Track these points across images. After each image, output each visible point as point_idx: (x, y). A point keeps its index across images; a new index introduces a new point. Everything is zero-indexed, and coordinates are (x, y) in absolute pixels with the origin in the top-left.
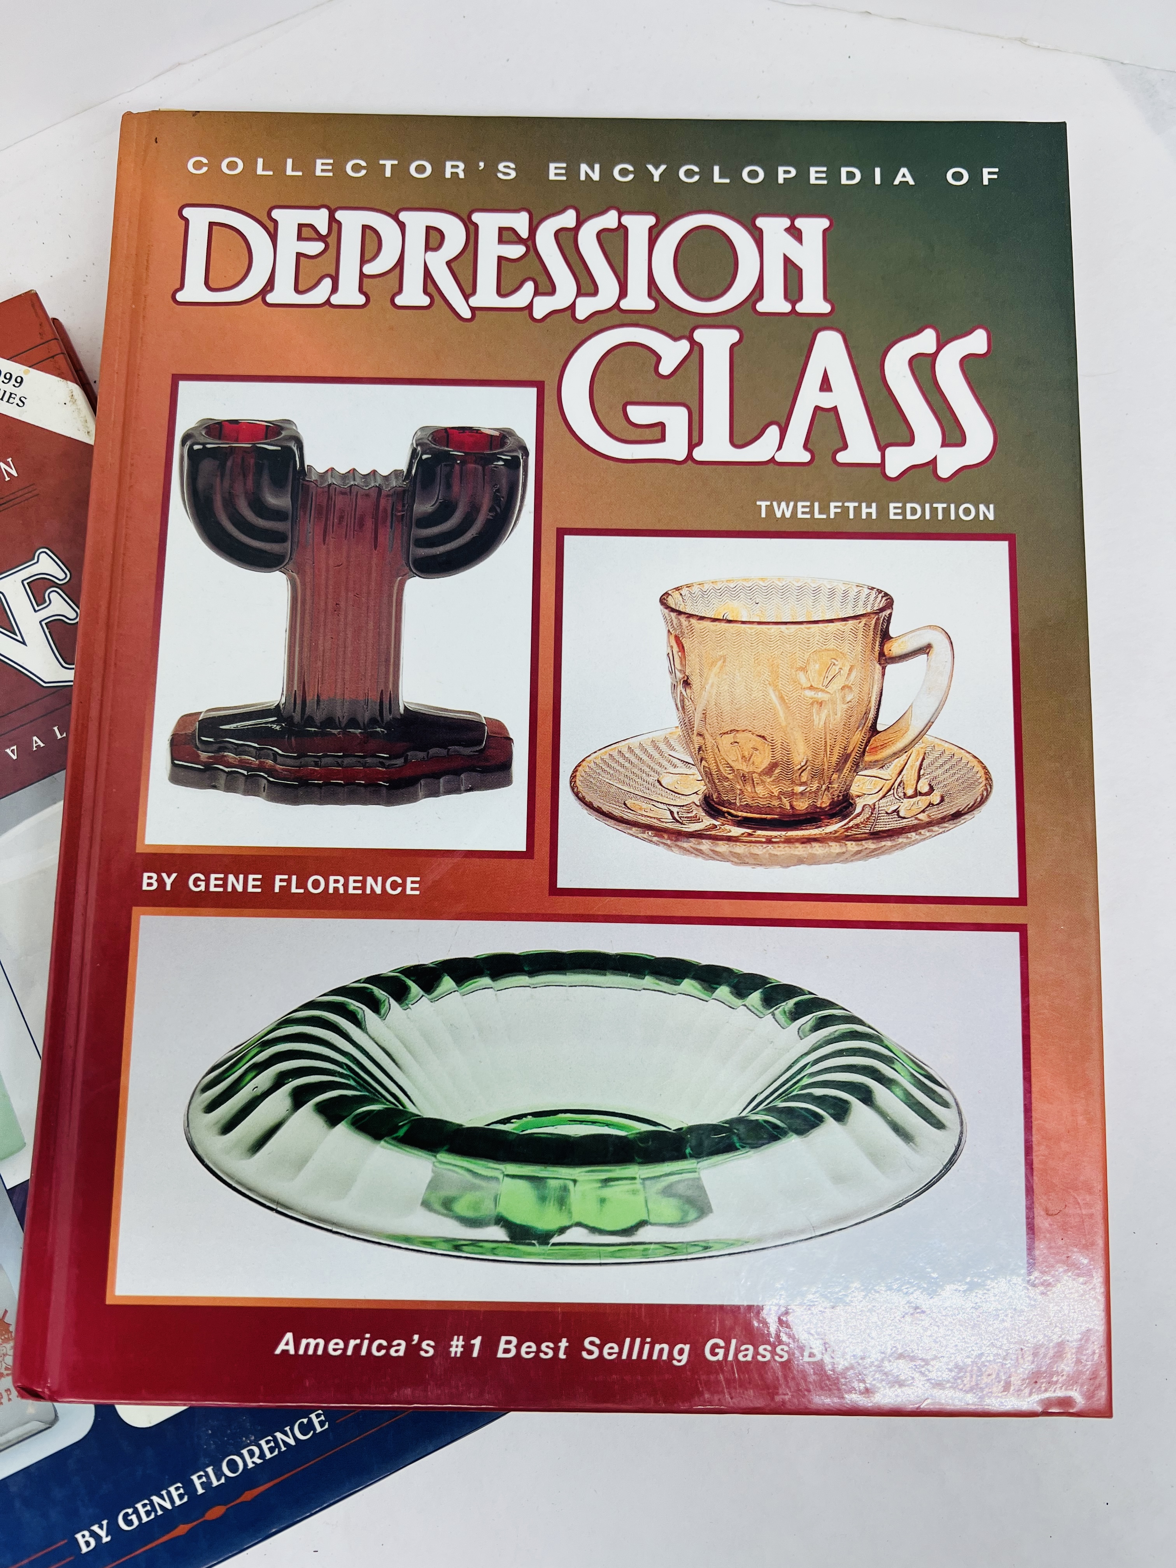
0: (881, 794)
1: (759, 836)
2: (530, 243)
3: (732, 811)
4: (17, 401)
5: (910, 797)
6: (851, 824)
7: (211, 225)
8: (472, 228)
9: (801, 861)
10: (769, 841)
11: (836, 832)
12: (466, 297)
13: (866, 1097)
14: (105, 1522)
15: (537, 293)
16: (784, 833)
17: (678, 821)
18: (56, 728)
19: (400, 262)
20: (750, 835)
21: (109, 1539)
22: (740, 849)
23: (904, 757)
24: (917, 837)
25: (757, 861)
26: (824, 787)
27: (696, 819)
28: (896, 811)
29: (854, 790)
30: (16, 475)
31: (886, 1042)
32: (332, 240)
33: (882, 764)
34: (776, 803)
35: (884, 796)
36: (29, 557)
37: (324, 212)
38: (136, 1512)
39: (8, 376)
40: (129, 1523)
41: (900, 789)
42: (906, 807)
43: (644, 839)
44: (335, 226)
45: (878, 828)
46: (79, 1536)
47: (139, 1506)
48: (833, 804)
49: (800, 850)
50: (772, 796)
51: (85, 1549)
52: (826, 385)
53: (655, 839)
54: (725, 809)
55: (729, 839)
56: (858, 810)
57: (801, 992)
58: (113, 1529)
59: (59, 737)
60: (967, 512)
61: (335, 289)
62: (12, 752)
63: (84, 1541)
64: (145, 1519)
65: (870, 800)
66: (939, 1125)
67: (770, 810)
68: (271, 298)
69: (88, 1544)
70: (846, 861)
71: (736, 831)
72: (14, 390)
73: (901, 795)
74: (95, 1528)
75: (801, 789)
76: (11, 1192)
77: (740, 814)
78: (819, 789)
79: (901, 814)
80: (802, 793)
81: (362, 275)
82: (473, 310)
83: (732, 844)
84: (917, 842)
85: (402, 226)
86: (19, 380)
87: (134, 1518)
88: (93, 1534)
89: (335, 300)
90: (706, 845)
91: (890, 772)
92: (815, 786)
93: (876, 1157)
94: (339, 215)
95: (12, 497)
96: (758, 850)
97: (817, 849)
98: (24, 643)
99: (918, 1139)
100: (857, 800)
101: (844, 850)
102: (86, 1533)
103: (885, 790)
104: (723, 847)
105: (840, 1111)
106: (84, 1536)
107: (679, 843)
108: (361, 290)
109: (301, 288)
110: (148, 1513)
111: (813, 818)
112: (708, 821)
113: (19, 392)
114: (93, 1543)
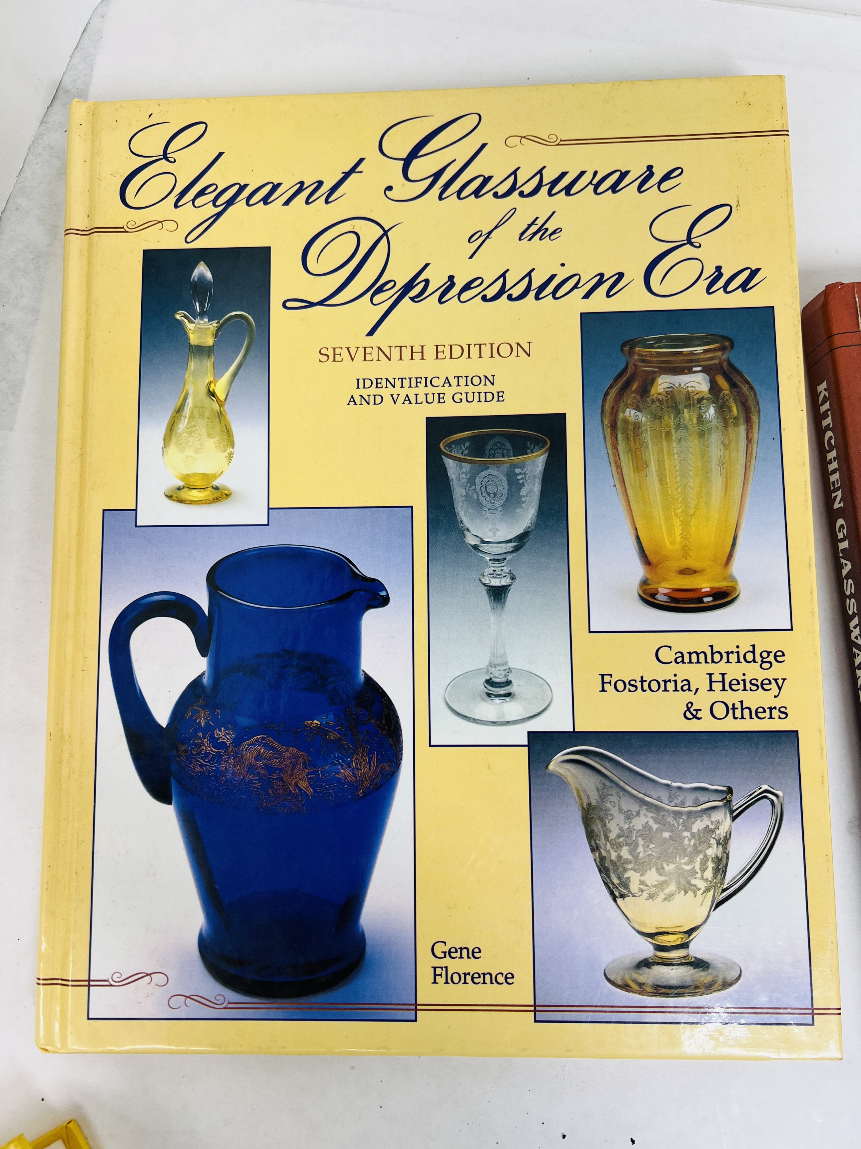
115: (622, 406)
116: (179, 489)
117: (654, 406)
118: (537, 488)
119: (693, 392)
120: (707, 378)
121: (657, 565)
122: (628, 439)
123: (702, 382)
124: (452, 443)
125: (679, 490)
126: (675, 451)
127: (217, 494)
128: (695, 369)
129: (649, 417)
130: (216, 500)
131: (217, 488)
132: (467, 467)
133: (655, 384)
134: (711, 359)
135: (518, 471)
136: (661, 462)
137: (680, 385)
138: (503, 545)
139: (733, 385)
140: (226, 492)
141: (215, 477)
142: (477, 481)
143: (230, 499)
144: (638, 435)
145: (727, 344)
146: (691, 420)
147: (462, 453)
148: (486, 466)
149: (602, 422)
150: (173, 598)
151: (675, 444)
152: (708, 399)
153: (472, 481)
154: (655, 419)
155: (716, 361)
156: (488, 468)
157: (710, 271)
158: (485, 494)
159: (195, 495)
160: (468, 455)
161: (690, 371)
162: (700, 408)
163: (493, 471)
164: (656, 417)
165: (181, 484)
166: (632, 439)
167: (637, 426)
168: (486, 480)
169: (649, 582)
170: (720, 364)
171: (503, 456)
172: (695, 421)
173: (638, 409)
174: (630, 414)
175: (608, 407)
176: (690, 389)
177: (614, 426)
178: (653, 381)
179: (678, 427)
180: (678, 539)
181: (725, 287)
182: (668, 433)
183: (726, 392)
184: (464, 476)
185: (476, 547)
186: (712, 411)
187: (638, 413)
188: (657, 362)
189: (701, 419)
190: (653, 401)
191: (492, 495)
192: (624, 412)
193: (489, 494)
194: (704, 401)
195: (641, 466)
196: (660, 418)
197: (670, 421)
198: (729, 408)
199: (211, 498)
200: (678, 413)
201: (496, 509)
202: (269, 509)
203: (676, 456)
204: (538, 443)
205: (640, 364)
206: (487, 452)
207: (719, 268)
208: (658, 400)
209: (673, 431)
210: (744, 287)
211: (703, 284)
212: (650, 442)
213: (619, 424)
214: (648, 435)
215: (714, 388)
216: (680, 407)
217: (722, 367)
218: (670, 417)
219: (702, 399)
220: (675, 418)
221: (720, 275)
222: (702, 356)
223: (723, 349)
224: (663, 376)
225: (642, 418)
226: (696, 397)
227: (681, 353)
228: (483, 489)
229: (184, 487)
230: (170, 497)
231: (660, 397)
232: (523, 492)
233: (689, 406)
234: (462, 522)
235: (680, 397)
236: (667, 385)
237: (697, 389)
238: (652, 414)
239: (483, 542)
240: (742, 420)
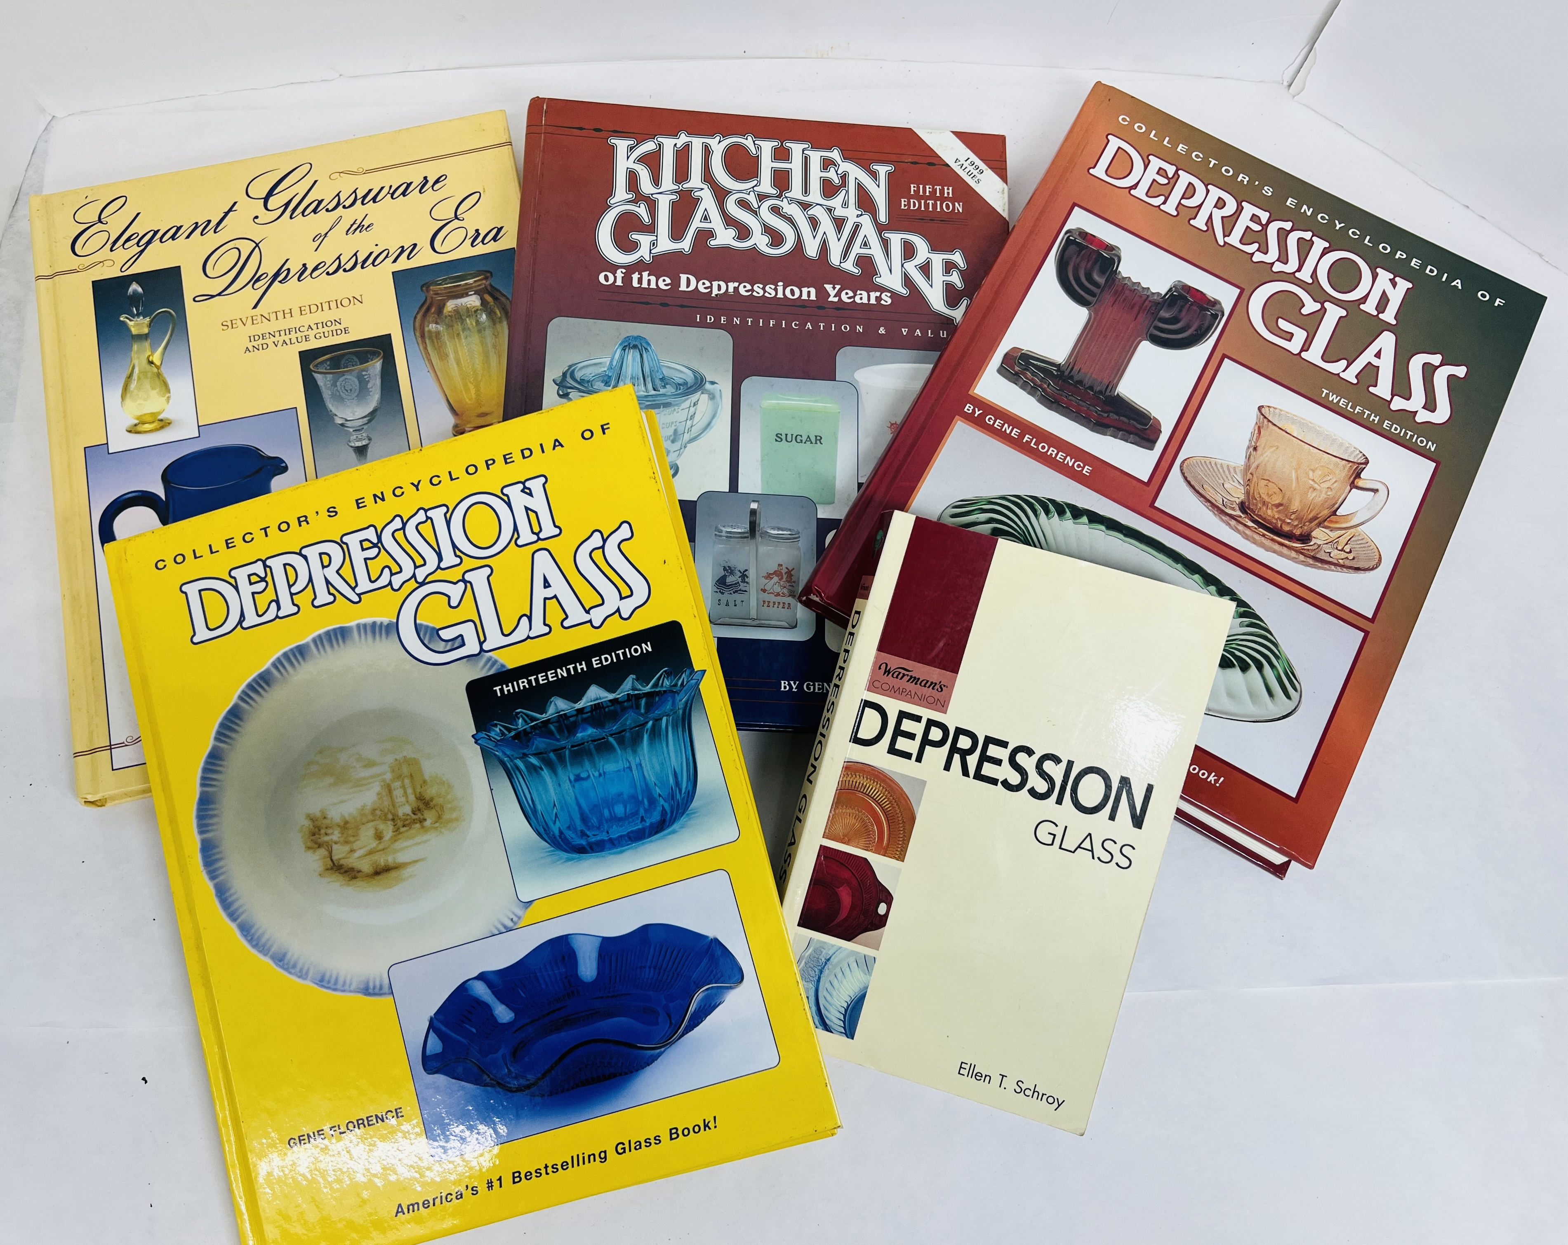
0: (1325, 542)
1: (1260, 531)
2: (1265, 227)
3: (1252, 515)
4: (976, 180)
5: (1339, 550)
6: (1305, 548)
7: (1119, 148)
8: (1240, 208)
9: (1274, 552)
10: (1264, 535)
11: (1297, 547)
12: (1224, 236)
13: (1260, 667)
14: (797, 682)
15: (1258, 250)
16: (1272, 536)
17: (1224, 505)
18: (930, 331)
19: (1200, 206)
20: (1256, 528)
21: (796, 690)
22: (1248, 532)
23: (1344, 532)
24: (1335, 569)
25: (1255, 542)
26: (1300, 526)
27: (1233, 509)
28: (1330, 553)
29: (1314, 534)
30: (961, 211)
31: (1279, 649)
32: (1172, 181)
33: (1332, 529)
34: (1274, 521)
35: (1326, 544)
36: (951, 250)
37: (1174, 168)
38: (814, 685)
39: (977, 167)
40: (809, 689)
41: (1335, 545)
42: (1334, 553)
43: (1205, 505)
44: (1176, 176)
45: (1318, 556)
46: (783, 682)
47: (817, 684)
48: (1301, 535)
49: (1277, 547)
50: (1273, 517)
51: (783, 689)
52: (1378, 355)
53: (1210, 508)
54: (1249, 512)
55: (1245, 525)
56: (1311, 543)
57: (1249, 607)
58: (800, 687)
59: (929, 335)
60: (1422, 442)
61: (1164, 203)
62: (905, 331)
63: (784, 685)
64: (817, 691)
65: (1319, 542)
66: (1288, 696)
67: (1271, 523)
68: (1132, 192)
69: (785, 687)
70: (1296, 562)
71: (1250, 524)
72: (977, 174)
73: (1335, 547)
74: (792, 682)
75: (1289, 521)
76: (819, 520)
77: (1255, 517)
78: (1297, 525)
79: (1331, 555)
80: (1289, 523)
81: (1180, 203)
82: (1225, 243)
83: (1246, 528)
84: (1333, 571)
85: (1208, 191)
86: (981, 171)
87: (812, 687)
88: (789, 685)
89: (1162, 207)
90: (1233, 522)
91: (1334, 535)
92: (1296, 523)
93: (1252, 694)
94: (1180, 172)
95: (955, 220)
96: (1257, 537)
97: (1285, 551)
98: (931, 286)
99: (1275, 698)
100: (1313, 539)
101: (1297, 557)
102: (787, 683)
103: (1328, 541)
104: (1240, 527)
105: (1244, 668)
106: (785, 683)
107: (1221, 515)
108: (1176, 209)
109: (1149, 194)
110: (819, 689)
111: (1290, 536)
112: (1238, 513)
113: (979, 176)
114: (788, 688)
115: (426, 323)
116: (136, 425)
117: (447, 320)
118: (378, 381)
119: (470, 307)
120: (479, 297)
121: (462, 414)
122: (433, 341)
123: (476, 300)
124: (318, 364)
125: (470, 367)
126: (464, 344)
127: (162, 424)
128: (470, 293)
129: (445, 327)
130: (162, 427)
131: (161, 420)
132: (329, 376)
133: (446, 306)
134: (479, 285)
135: (364, 373)
136: (456, 352)
137: (462, 304)
138: (361, 420)
139: (495, 299)
140: (169, 422)
141: (159, 413)
142: (338, 384)
143: (171, 425)
144: (439, 339)
145: (489, 275)
146: (472, 324)
147: (326, 369)
148: (343, 374)
149: (415, 335)
150: (140, 494)
151: (463, 340)
152: (481, 310)
153: (334, 384)
154: (449, 327)
155: (483, 286)
156: (344, 375)
157: (471, 233)
158: (345, 391)
159: (147, 427)
160: (330, 369)
161: (467, 295)
162: (476, 316)
163: (347, 376)
164: (449, 326)
165: (136, 422)
166: (436, 342)
167: (438, 333)
168: (344, 382)
169: (459, 426)
170: (486, 287)
171: (353, 366)
172: (474, 324)
173: (437, 323)
174: (433, 327)
175: (417, 324)
176: (468, 306)
177: (423, 336)
178: (444, 305)
179: (464, 330)
180: (474, 396)
181: (483, 241)
182: (458, 335)
183: (492, 304)
184: (329, 383)
185: (342, 425)
186: (484, 316)
187: (438, 326)
188: (445, 293)
189: (478, 322)
190: (446, 317)
191: (349, 391)
192: (428, 326)
193: (347, 391)
194: (479, 312)
195: (444, 357)
196: (452, 326)
197: (458, 327)
198: (495, 313)
199: (158, 427)
200: (463, 321)
201: (353, 399)
202: (199, 426)
203: (465, 347)
204: (375, 354)
205: (434, 296)
206: (342, 366)
207: (477, 231)
208: (449, 316)
209: (461, 332)
210: (495, 239)
211: (468, 242)
212: (447, 342)
213: (426, 335)
214: (445, 337)
215: (484, 302)
216: (463, 318)
217: (487, 290)
218: (458, 325)
219: (477, 310)
220: (461, 325)
221: (479, 234)
222: (474, 285)
223: (486, 278)
224: (450, 301)
225: (440, 328)
226: (473, 310)
227: (460, 285)
228: (343, 388)
229: (139, 423)
230: (130, 431)
231: (450, 314)
232: (369, 385)
233: (469, 316)
234: (331, 411)
235: (463, 312)
236: (453, 306)
237: (473, 305)
238: (446, 325)
239: (347, 420)
240: (504, 319)
